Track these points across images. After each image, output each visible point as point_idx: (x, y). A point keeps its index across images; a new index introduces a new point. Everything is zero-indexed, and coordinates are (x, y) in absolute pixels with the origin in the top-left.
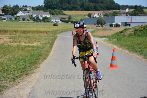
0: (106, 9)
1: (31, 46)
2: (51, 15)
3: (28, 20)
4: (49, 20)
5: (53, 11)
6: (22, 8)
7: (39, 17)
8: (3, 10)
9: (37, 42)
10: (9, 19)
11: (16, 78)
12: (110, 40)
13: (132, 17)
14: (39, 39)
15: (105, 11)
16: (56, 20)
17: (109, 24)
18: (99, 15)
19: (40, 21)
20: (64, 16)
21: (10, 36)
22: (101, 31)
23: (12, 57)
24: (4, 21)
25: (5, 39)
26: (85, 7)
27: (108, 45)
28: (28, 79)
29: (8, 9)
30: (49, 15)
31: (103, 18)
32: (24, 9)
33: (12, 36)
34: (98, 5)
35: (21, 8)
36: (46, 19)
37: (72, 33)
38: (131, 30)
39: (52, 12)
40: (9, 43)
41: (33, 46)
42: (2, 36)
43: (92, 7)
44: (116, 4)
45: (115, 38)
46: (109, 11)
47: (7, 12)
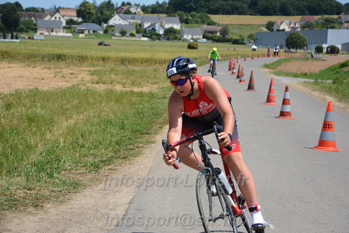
0: (308, 12)
1: (136, 93)
2: (184, 25)
3: (132, 35)
4: (178, 36)
5: (187, 16)
6: (120, 7)
7: (157, 28)
8: (80, 13)
9: (149, 85)
10: (91, 32)
11: (101, 165)
12: (316, 83)
14: (155, 78)
15: (305, 17)
16: (193, 35)
17: (315, 46)
18: (292, 25)
19: (158, 37)
20: (211, 28)
21: (92, 69)
22: (296, 62)
23: (94, 117)
24: (81, 35)
25: (80, 76)
26: (259, 7)
27: (313, 95)
28: (127, 167)
29: (89, 9)
30: (179, 26)
31: (301, 34)
32: (125, 10)
33: (96, 68)
34: (291, 3)
35: (117, 9)
36: (171, 34)
37: (230, 66)
39: (185, 17)
40: (88, 85)
41: (141, 92)
42: (76, 69)
43: (276, 8)
45: (329, 79)
46: (316, 17)
47: (87, 16)
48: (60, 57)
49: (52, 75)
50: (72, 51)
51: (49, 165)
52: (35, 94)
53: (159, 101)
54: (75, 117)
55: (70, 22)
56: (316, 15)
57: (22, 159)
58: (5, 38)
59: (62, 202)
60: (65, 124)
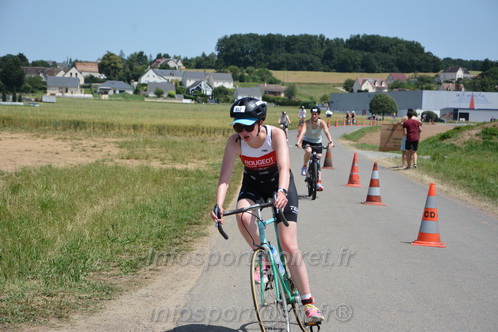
0: (397, 69)
1: (179, 171)
2: (238, 83)
3: (171, 96)
4: (231, 97)
5: (242, 72)
6: (155, 61)
7: (203, 87)
8: (102, 68)
9: (195, 160)
10: (118, 92)
11: (140, 264)
13: (475, 93)
14: (202, 151)
15: (393, 74)
18: (377, 85)
19: (205, 99)
20: (273, 87)
21: (120, 140)
24: (104, 97)
25: (105, 150)
26: (335, 61)
27: (407, 175)
28: (174, 268)
29: (115, 63)
30: (232, 84)
31: (390, 97)
32: (162, 63)
33: (125, 139)
34: (375, 57)
35: (151, 63)
36: (221, 95)
38: (474, 132)
39: (240, 74)
40: (117, 161)
41: (186, 170)
42: (100, 141)
43: (356, 63)
44: (428, 53)
45: (427, 154)
46: (408, 75)
47: (112, 72)
48: (78, 125)
49: (69, 148)
50: (93, 117)
51: (72, 265)
52: (48, 173)
53: (209, 181)
54: (101, 202)
55: (90, 80)
56: (408, 72)
57: (37, 257)
58: (4, 100)
59: (93, 312)
60: (90, 212)
